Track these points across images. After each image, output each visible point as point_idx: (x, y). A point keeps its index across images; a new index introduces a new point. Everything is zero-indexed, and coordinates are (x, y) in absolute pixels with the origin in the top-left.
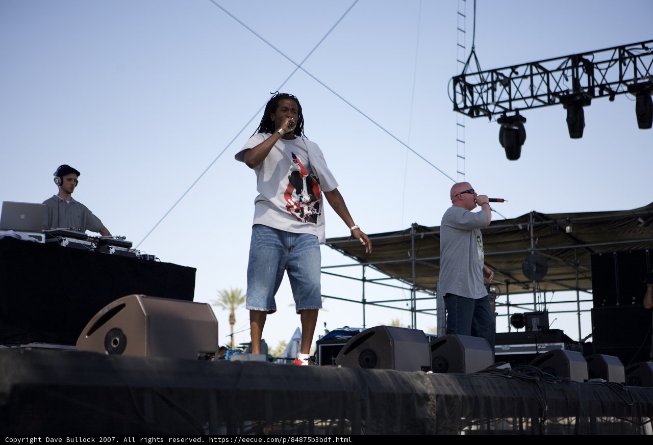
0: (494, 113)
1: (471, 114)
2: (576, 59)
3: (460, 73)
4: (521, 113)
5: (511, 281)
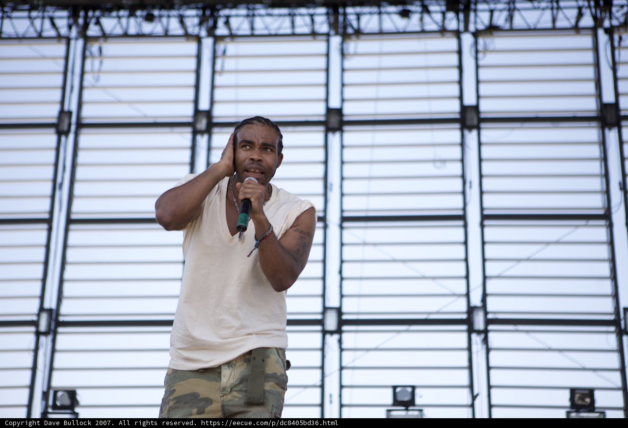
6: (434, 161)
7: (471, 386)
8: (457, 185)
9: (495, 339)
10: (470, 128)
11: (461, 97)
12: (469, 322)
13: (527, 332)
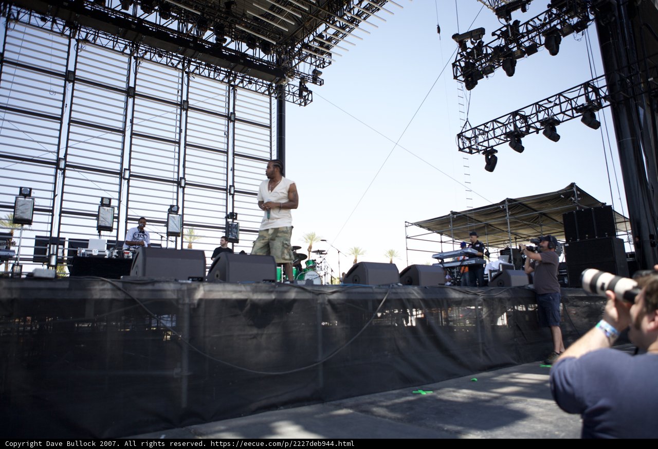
0: (481, 150)
1: (471, 152)
2: (515, 114)
3: (460, 132)
4: (494, 148)
5: (518, 237)
6: (50, 91)
7: (54, 191)
8: (60, 104)
9: (68, 173)
10: (70, 81)
11: (67, 66)
12: (56, 164)
13: (78, 171)
